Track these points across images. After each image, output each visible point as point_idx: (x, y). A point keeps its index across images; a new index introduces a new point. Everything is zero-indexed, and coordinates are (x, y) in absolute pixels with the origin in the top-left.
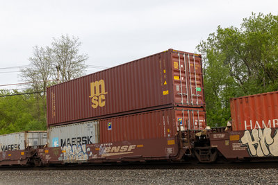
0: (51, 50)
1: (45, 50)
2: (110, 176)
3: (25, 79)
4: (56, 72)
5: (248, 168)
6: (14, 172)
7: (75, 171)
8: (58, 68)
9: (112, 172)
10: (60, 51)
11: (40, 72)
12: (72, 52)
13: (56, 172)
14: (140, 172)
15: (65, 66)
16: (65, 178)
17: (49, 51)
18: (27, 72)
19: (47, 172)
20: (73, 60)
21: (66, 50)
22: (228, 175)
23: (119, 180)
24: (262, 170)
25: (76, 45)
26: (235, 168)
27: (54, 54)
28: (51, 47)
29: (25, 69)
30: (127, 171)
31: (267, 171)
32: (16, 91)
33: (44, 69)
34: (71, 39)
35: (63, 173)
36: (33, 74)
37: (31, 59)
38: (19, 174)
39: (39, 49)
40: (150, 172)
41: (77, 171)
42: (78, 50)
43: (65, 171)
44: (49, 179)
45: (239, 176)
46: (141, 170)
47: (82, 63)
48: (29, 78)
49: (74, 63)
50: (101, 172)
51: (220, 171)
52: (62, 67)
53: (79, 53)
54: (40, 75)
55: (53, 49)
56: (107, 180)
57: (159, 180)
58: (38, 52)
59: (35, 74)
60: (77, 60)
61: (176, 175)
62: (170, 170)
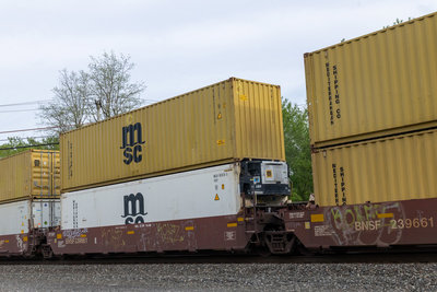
0: (87, 75)
1: (79, 75)
2: (179, 274)
3: (46, 120)
4: (95, 110)
5: (396, 262)
6: (30, 266)
8: (99, 104)
9: (182, 267)
10: (101, 78)
11: (70, 110)
12: (119, 79)
13: (95, 267)
14: (227, 267)
15: (108, 101)
16: (110, 277)
17: (85, 77)
18: (51, 111)
19: (82, 266)
20: (121, 92)
21: (110, 75)
22: (365, 273)
23: (193, 281)
24: (419, 265)
25: (126, 69)
26: (375, 262)
27: (92, 82)
28: (87, 71)
29: (48, 106)
30: (207, 266)
31: (426, 267)
32: (31, 141)
33: (75, 106)
34: (118, 58)
35: (106, 268)
36: (59, 114)
37: (56, 89)
38: (37, 270)
39: (69, 74)
40: (242, 268)
41: (129, 266)
42: (128, 76)
43: (109, 266)
44: (84, 277)
45: (383, 275)
46: (228, 265)
47: (136, 96)
48: (53, 120)
49: (123, 96)
50: (166, 267)
51: (353, 266)
52: (105, 102)
53: (131, 81)
54: (70, 114)
55: (91, 74)
56: (175, 281)
57: (256, 280)
58: (66, 79)
59: (62, 113)
60: (127, 92)
61: (284, 273)
62: (274, 265)
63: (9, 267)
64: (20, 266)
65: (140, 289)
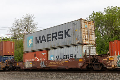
1: (20, 20)
2: (46, 75)
4: (24, 30)
5: (106, 73)
7: (31, 73)
8: (25, 28)
9: (47, 73)
10: (26, 21)
11: (17, 30)
12: (31, 21)
13: (23, 73)
16: (27, 76)
18: (12, 30)
19: (20, 73)
20: (31, 25)
21: (28, 20)
22: (97, 76)
23: (50, 77)
24: (112, 74)
25: (32, 18)
27: (23, 22)
28: (22, 19)
29: (11, 28)
30: (54, 73)
31: (114, 74)
32: (7, 38)
33: (19, 28)
34: (30, 15)
35: (26, 73)
37: (13, 24)
38: (7, 74)
39: (17, 20)
40: (64, 74)
41: (32, 73)
42: (33, 20)
43: (27, 73)
44: (20, 76)
45: (102, 76)
46: (60, 73)
47: (35, 26)
48: (12, 32)
50: (43, 73)
51: (94, 74)
52: (27, 28)
53: (34, 22)
56: (45, 77)
57: (67, 77)
59: (15, 30)
60: (33, 25)
61: (75, 75)
62: (73, 73)
64: (2, 72)
65: (36, 79)
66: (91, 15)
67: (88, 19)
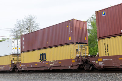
0: (24, 21)
1: (21, 21)
3: (12, 33)
4: (26, 31)
5: (110, 73)
7: (34, 74)
8: (27, 29)
9: (50, 74)
10: (28, 22)
12: (33, 22)
13: (26, 74)
14: (63, 74)
16: (30, 77)
17: (23, 22)
18: (14, 31)
19: (22, 74)
20: (33, 25)
21: (30, 21)
22: (101, 76)
23: (54, 78)
25: (35, 19)
26: (104, 73)
27: (25, 23)
28: (24, 20)
29: (13, 29)
30: (57, 74)
31: (118, 74)
33: (21, 29)
34: (32, 16)
35: (29, 75)
37: (15, 25)
38: (10, 75)
39: (19, 21)
40: (67, 74)
41: (35, 74)
42: (35, 21)
43: (30, 74)
44: (23, 77)
45: (106, 76)
47: (38, 27)
48: (14, 33)
49: (34, 27)
50: (46, 74)
51: (98, 74)
52: (29, 29)
53: (36, 23)
54: (19, 32)
55: (25, 20)
56: (48, 78)
57: (71, 78)
58: (18, 22)
59: (17, 31)
60: (35, 25)
61: (79, 76)
62: (76, 74)
63: (2, 74)
64: (5, 74)
65: (39, 80)
66: (94, 15)
67: (90, 19)
